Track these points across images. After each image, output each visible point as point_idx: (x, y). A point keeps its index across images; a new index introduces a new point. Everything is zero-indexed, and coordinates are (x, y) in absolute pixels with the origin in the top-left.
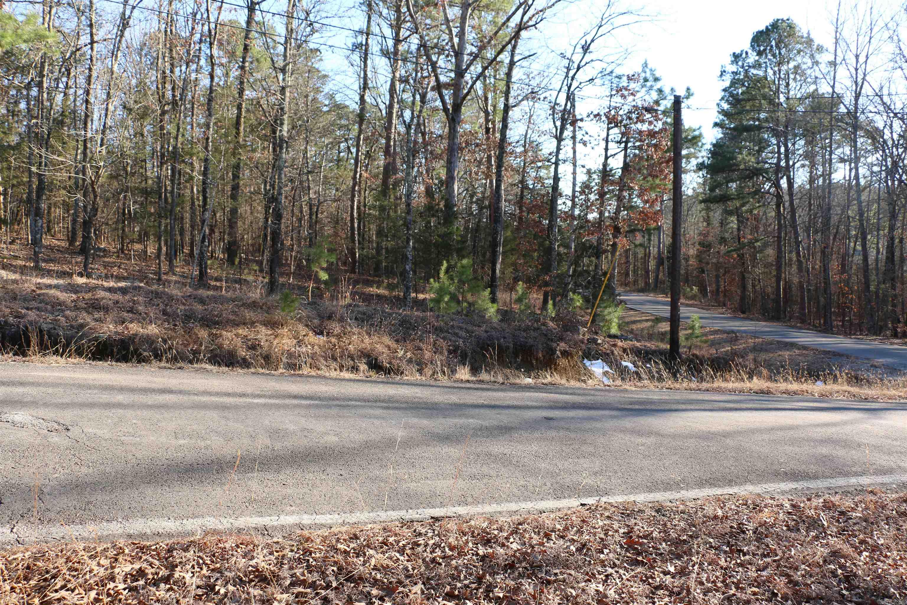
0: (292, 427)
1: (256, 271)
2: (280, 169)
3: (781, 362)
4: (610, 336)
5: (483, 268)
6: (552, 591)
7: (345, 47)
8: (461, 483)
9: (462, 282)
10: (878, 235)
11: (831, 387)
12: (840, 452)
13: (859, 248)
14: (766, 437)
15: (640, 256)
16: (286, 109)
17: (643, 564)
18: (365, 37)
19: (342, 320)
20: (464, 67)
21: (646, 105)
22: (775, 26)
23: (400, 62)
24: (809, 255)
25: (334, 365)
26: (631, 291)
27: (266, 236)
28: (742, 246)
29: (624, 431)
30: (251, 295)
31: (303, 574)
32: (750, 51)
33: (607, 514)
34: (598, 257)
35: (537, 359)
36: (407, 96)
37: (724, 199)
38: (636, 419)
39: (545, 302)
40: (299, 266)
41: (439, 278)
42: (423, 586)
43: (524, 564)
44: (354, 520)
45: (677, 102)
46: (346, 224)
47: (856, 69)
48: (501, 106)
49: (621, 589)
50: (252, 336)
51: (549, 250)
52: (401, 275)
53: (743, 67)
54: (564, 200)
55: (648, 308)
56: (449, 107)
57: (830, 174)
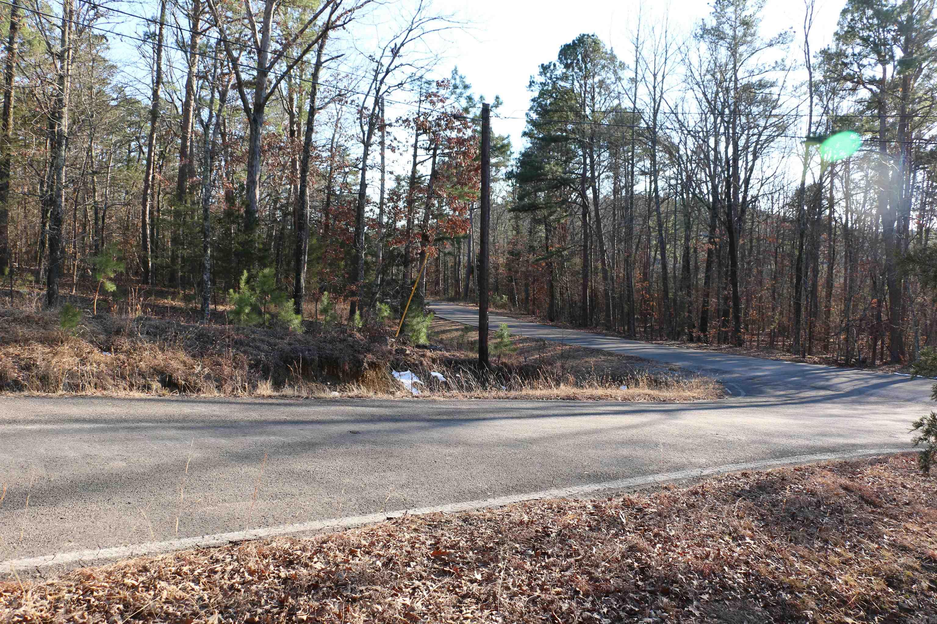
0: (72, 454)
1: (31, 282)
2: (58, 169)
3: (587, 368)
4: (418, 346)
5: (287, 277)
6: (357, 609)
7: (136, 36)
8: (261, 504)
9: (264, 292)
10: (675, 244)
11: (634, 391)
12: (639, 453)
13: (659, 257)
14: (571, 442)
15: (450, 265)
16: (66, 101)
17: (449, 574)
18: (158, 27)
19: (131, 334)
20: (267, 66)
21: (455, 112)
22: (581, 41)
23: (197, 56)
24: (613, 264)
25: (123, 384)
26: (442, 300)
27: (43, 243)
28: (551, 254)
29: (431, 442)
30: (23, 308)
31: (83, 617)
32: (558, 64)
33: (414, 527)
34: (406, 266)
35: (344, 372)
36: (206, 94)
37: (533, 208)
38: (443, 430)
39: (352, 312)
40: (83, 277)
41: (239, 288)
42: (220, 616)
43: (328, 584)
44: (144, 551)
45: (486, 110)
46: (137, 230)
47: (654, 87)
48: (307, 108)
49: (428, 601)
50: (26, 354)
51: (356, 259)
52: (198, 285)
53: (551, 78)
54: (371, 207)
55: (458, 317)
56: (251, 106)
57: (633, 186)
